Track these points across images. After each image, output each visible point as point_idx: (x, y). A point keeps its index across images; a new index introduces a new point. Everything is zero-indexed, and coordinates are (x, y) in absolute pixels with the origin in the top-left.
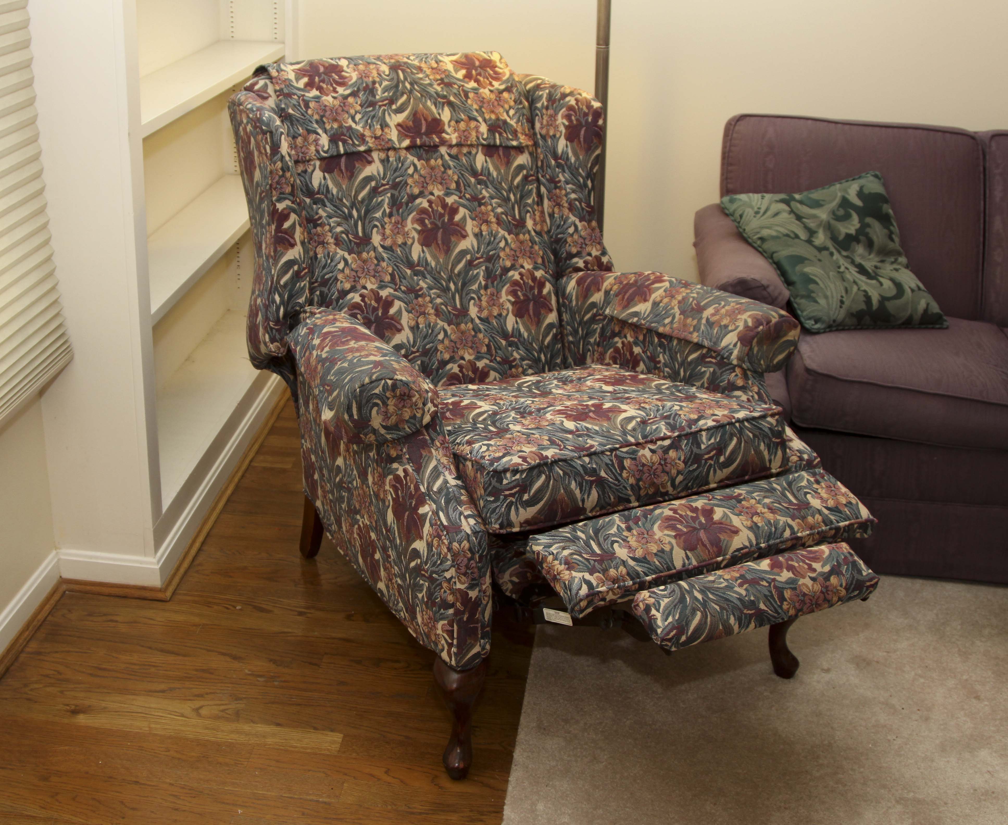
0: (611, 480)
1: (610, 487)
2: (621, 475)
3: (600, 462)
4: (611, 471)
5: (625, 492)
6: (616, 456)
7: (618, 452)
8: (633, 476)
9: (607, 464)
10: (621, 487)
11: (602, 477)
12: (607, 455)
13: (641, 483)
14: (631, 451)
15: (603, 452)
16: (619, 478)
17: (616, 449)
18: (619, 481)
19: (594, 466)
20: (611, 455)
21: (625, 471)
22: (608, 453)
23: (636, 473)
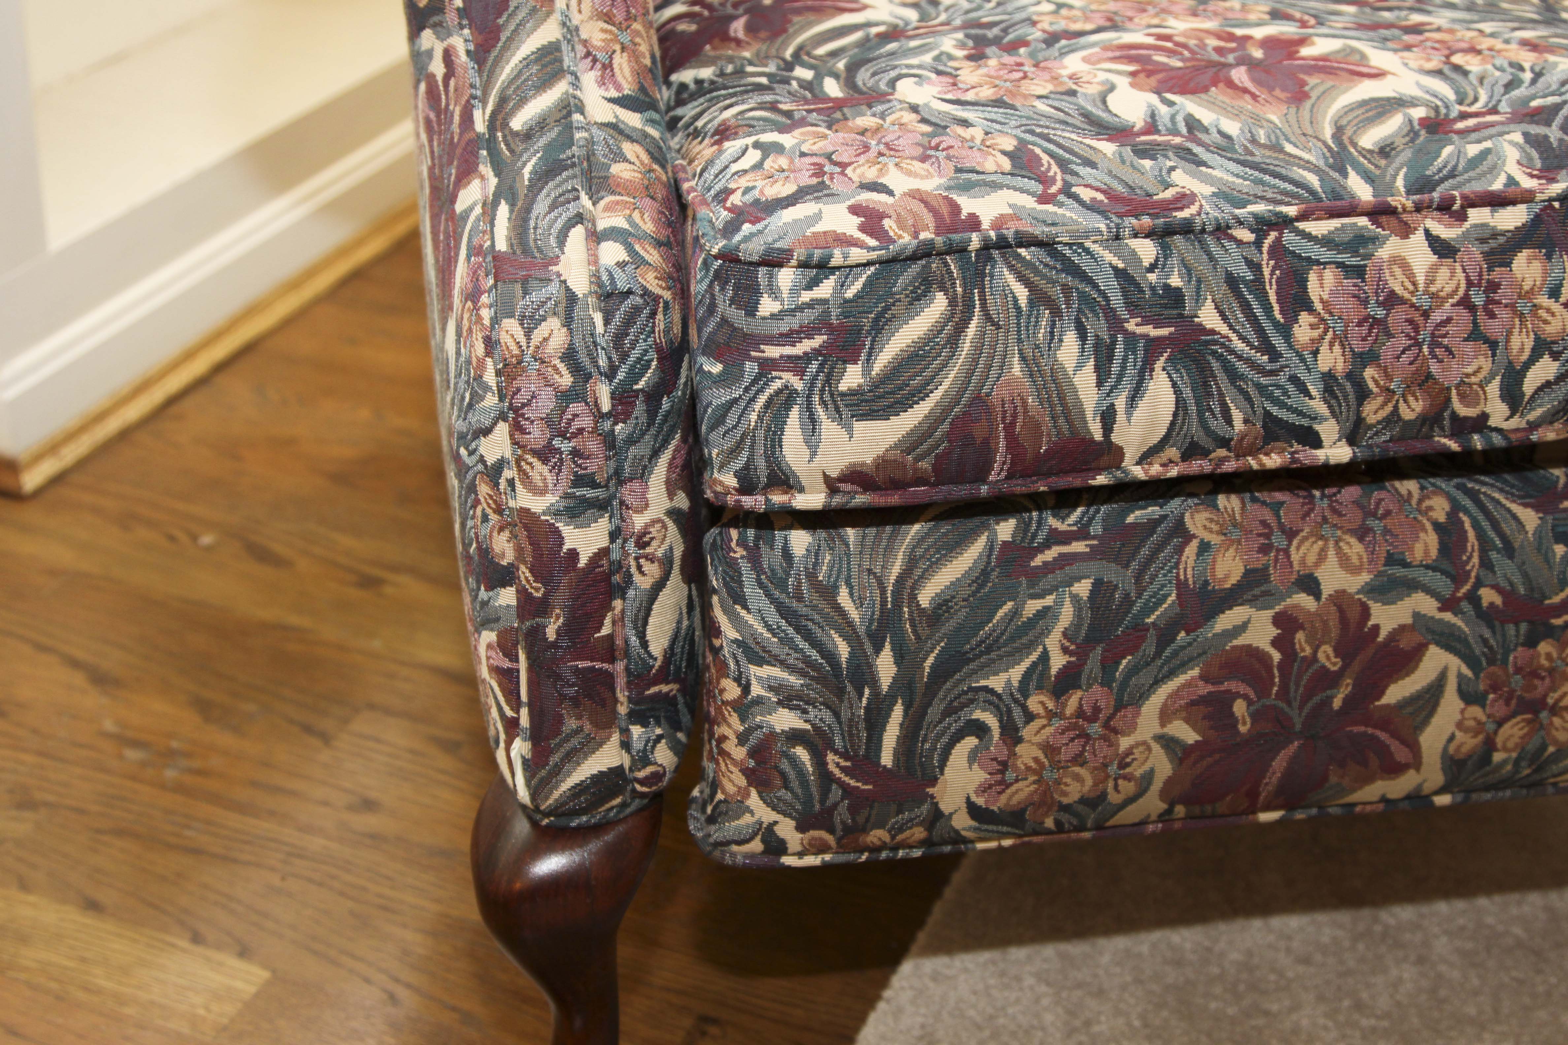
0: (1239, 345)
1: (1233, 376)
2: (1286, 331)
3: (1203, 267)
4: (1246, 307)
5: (1295, 399)
6: (1277, 250)
7: (1288, 237)
8: (1342, 339)
9: (1232, 281)
10: (1282, 379)
11: (1202, 330)
12: (1239, 243)
13: (1369, 373)
14: (1346, 237)
15: (1221, 230)
16: (1278, 342)
17: (1285, 222)
18: (1275, 355)
19: (1175, 281)
20: (1258, 244)
21: (1305, 318)
22: (1246, 235)
23: (1355, 331)
